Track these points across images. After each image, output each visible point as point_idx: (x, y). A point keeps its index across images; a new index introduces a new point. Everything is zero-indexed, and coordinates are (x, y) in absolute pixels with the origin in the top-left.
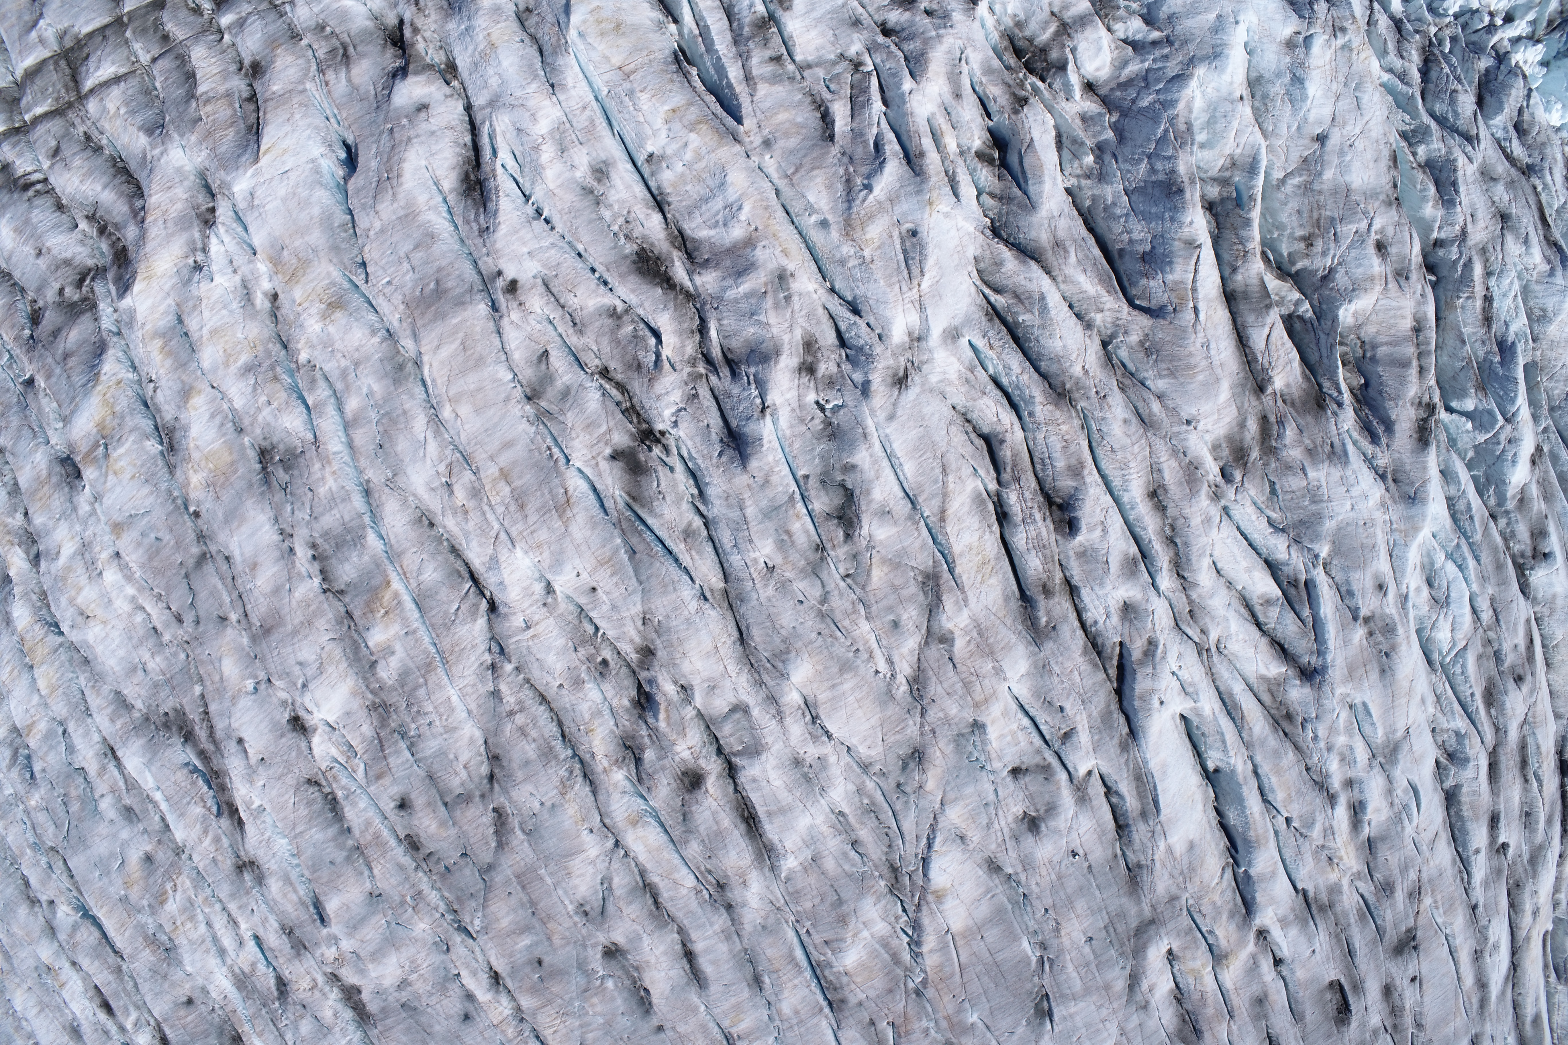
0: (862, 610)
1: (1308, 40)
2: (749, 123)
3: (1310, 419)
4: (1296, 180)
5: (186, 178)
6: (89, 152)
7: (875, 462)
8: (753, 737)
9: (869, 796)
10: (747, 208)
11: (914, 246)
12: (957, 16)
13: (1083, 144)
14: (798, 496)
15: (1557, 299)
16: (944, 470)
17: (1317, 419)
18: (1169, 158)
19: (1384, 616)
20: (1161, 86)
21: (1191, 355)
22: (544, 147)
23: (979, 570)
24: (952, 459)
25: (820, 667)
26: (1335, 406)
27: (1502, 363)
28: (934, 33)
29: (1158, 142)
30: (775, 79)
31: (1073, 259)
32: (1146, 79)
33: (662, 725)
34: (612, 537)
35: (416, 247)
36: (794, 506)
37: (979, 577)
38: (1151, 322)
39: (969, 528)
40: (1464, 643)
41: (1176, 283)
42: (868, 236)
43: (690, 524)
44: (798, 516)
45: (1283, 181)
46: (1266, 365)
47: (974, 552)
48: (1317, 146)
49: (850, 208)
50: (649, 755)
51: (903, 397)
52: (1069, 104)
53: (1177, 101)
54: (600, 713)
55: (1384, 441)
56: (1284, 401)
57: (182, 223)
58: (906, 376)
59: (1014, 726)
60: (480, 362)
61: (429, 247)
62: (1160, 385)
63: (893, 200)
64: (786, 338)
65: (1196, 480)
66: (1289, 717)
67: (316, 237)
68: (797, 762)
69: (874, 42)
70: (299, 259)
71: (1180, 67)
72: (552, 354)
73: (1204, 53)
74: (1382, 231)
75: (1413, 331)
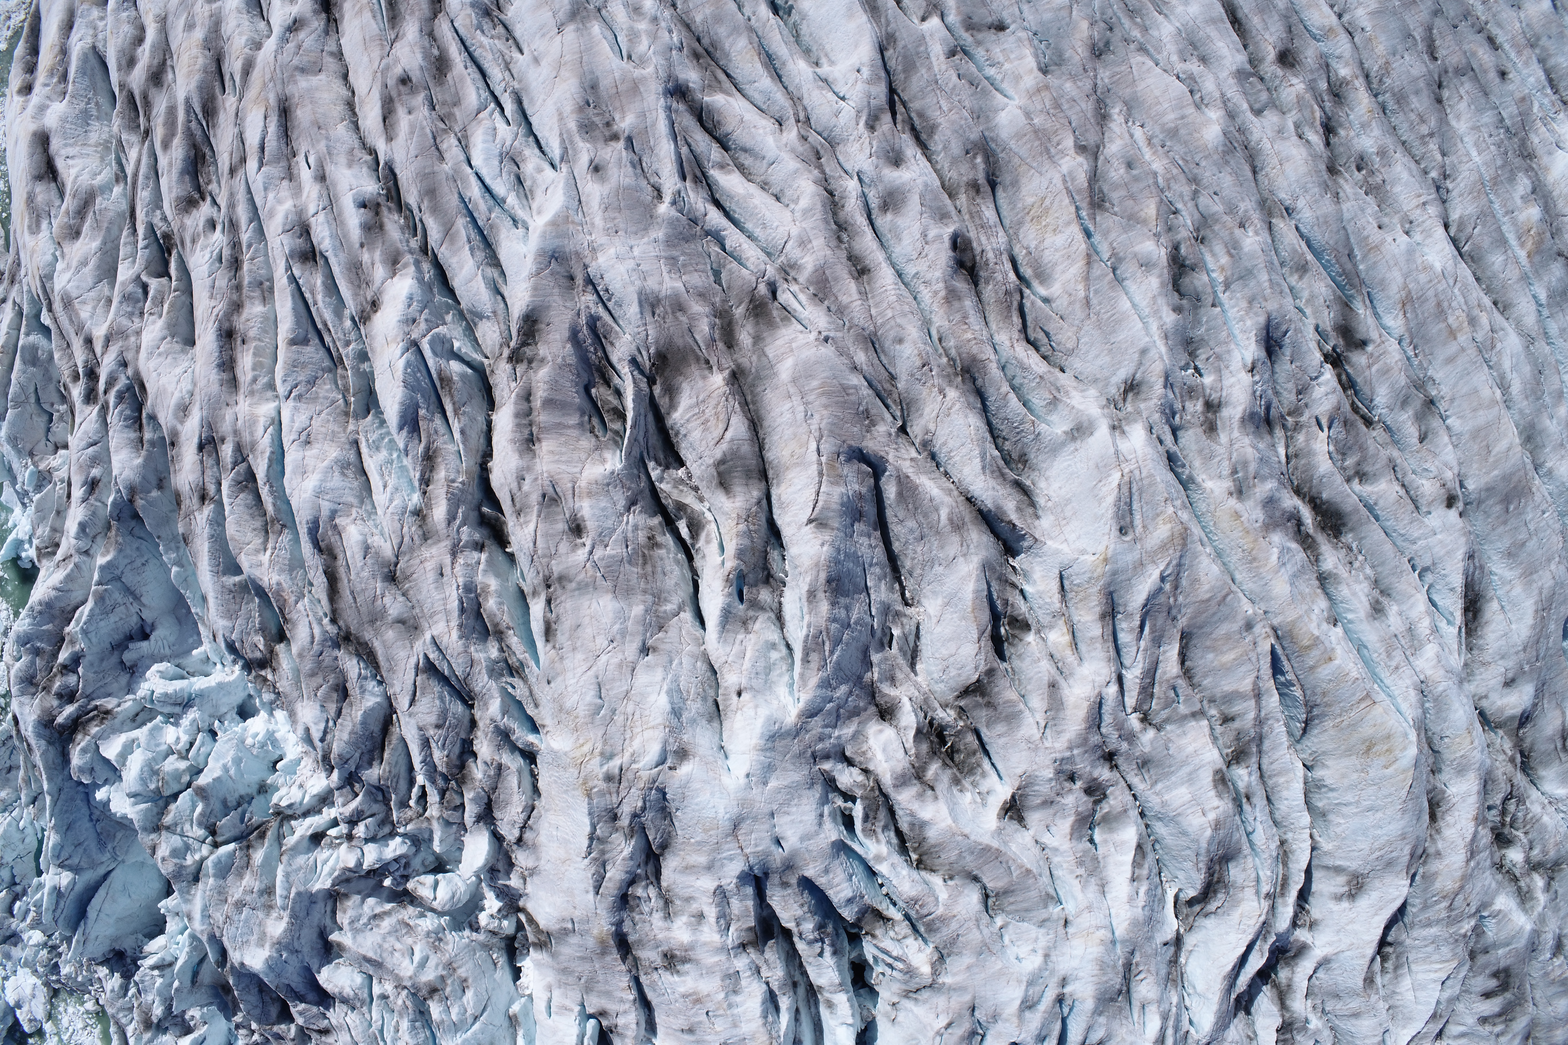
0: (1160, 180)
1: (661, 761)
2: (1266, 646)
3: (679, 342)
4: (669, 607)
7: (1156, 313)
8: (1242, 86)
9: (1136, 24)
10: (1274, 558)
11: (1123, 517)
12: (1047, 773)
14: (1220, 289)
15: (329, 485)
16: (1087, 302)
17: (670, 342)
18: (835, 620)
19: (593, 140)
20: (829, 706)
21: (826, 407)
22: (1428, 632)
23: (1047, 210)
24: (1079, 312)
25: (1196, 135)
26: (639, 359)
27: (417, 407)
28: (1075, 752)
29: (840, 641)
30: (1230, 698)
31: (944, 513)
32: (839, 717)
33: (1316, 107)
34: (1367, 271)
35: (1523, 544)
36: (1226, 279)
37: (1047, 202)
38: (864, 444)
39: (1056, 250)
40: (481, 116)
41: (837, 483)
42: (1169, 526)
43: (1301, 278)
44: (1222, 269)
45: (680, 609)
46: (730, 398)
47: (1051, 228)
48: (650, 642)
49: (1181, 557)
50: (1323, 85)
51: (1131, 371)
53: (819, 685)
54: (1363, 126)
55: (583, 320)
56: (707, 362)
58: (1126, 392)
59: (1007, 66)
60: (1476, 434)
61: (1513, 544)
62: (856, 380)
63: (1140, 565)
64: (1236, 434)
65: (818, 283)
66: (696, 56)
68: (1203, 60)
69: (1127, 745)
71: (809, 727)
72: (1415, 440)
73: (784, 742)
74: (575, 548)
75: (539, 440)
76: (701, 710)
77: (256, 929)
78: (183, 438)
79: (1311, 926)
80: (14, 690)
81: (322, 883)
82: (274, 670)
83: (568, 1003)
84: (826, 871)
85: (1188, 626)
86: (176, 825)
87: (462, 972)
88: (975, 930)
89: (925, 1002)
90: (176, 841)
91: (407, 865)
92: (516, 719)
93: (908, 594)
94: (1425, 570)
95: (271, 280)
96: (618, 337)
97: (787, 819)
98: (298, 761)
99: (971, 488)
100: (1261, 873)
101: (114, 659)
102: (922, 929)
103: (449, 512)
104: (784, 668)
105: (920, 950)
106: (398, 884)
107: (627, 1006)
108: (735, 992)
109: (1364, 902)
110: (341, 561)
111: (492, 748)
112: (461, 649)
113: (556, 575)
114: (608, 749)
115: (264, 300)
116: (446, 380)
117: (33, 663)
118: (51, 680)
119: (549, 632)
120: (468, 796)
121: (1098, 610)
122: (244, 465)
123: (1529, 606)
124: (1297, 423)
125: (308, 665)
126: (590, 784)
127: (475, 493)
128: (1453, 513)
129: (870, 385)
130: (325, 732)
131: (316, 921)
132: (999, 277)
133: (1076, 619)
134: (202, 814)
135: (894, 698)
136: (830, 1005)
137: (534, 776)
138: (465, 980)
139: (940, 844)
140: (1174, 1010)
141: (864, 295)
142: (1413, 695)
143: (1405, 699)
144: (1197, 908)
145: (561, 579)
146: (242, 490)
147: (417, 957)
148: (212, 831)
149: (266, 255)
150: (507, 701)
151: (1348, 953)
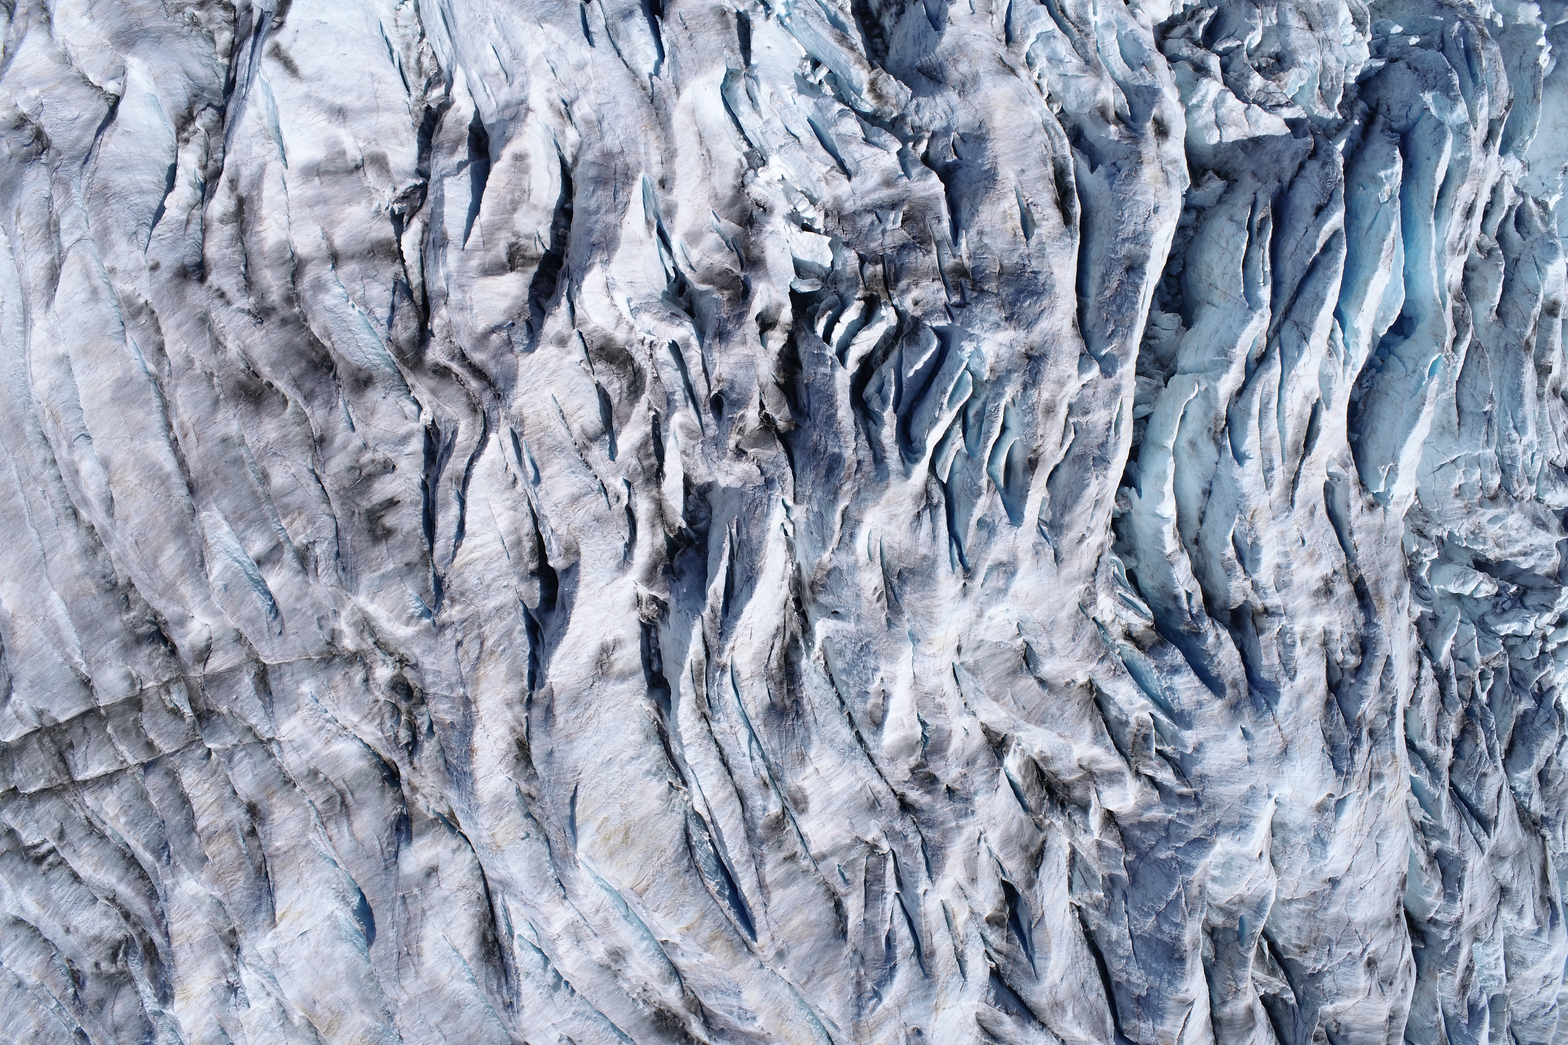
1: (1341, 803)
2: (763, 938)
5: (203, 903)
6: (94, 839)
12: (979, 800)
13: (1094, 877)
15: (1538, 953)
18: (1177, 925)
20: (1181, 845)
27: (1469, 1023)
28: (954, 824)
29: (1169, 904)
30: (789, 879)
31: (1070, 1014)
32: (1168, 831)
35: (445, 1019)
41: (1163, 1032)
49: (859, 1015)
52: (1088, 837)
53: (1194, 868)
57: (208, 946)
61: (457, 1017)
63: (900, 1006)
67: (345, 991)
69: (892, 828)
70: (332, 1012)
71: (1203, 831)
73: (1231, 820)
74: (1376, 951)
75: (1386, 1020)
76: (1292, 835)
79: (640, 602)
83: (1392, 507)
84: (1199, 704)
85: (841, 947)
87: (1459, 504)
92: (1427, 791)
94: (556, 987)
100: (733, 694)
103: (1456, 953)
105: (1101, 611)
108: (1280, 567)
109: (593, 647)
110: (1538, 896)
111: (1442, 758)
112: (1465, 854)
113: (1393, 927)
114: (1377, 804)
119: (1404, 882)
121: (937, 959)
123: (429, 959)
133: (951, 941)
135: (1105, 836)
137: (1407, 726)
138: (1456, 496)
142: (576, 888)
143: (585, 884)
147: (1500, 524)
150: (1433, 809)
151: (603, 584)
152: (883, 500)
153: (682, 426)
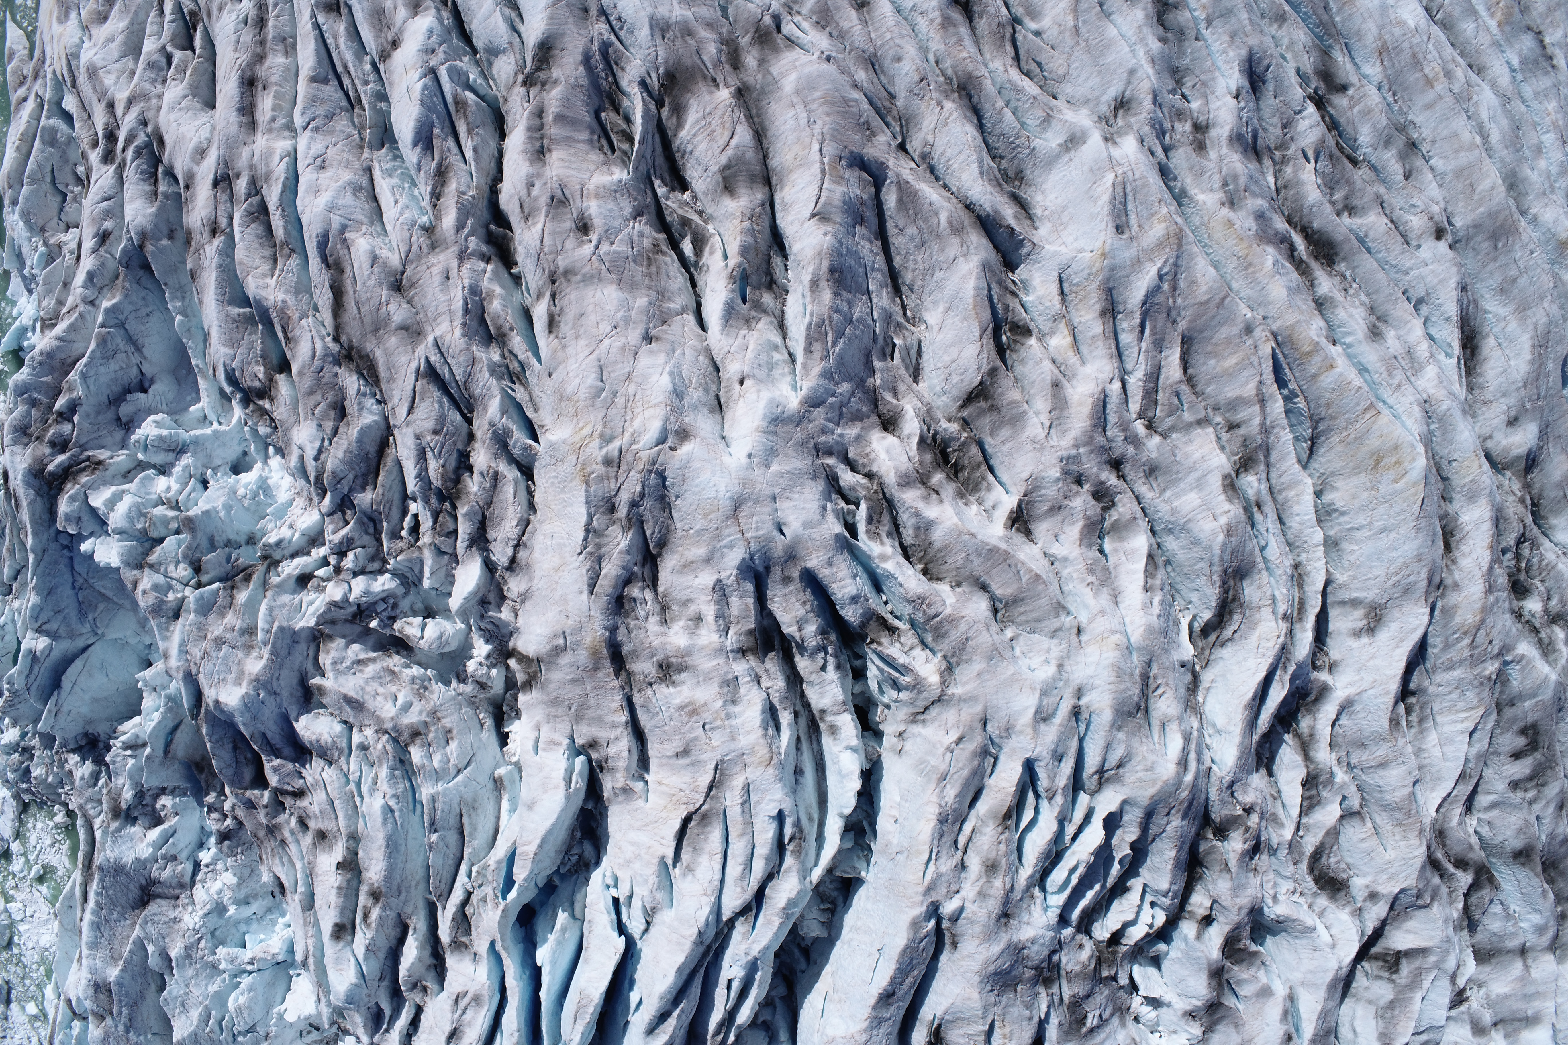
1: (661, 441)
2: (1266, 349)
3: (688, 62)
4: (672, 306)
7: (1143, 41)
10: (1269, 266)
11: (1119, 216)
13: (901, 359)
14: (1203, 26)
15: (341, 202)
16: (1077, 31)
17: (679, 62)
18: (837, 311)
20: (831, 400)
21: (828, 114)
22: (1427, 354)
24: (1069, 40)
26: (648, 81)
27: (432, 125)
28: (1082, 450)
29: (842, 335)
30: (1235, 404)
31: (943, 217)
32: (841, 414)
34: (1343, 22)
35: (1514, 281)
36: (1208, 16)
38: (865, 151)
41: (839, 184)
42: (1164, 225)
43: (1280, 27)
44: (1204, 7)
45: (683, 312)
46: (736, 110)
48: (653, 332)
49: (1177, 257)
51: (1121, 89)
53: (821, 375)
55: (596, 46)
56: (714, 80)
58: (1116, 109)
60: (1459, 173)
61: (1505, 280)
62: (856, 95)
63: (1137, 263)
64: (1225, 150)
65: (820, 12)
69: (1135, 448)
71: (812, 417)
72: (1400, 177)
73: (786, 428)
74: (581, 243)
75: (549, 150)
76: (703, 399)
77: (234, 668)
78: (198, 178)
79: (1330, 668)
80: (7, 440)
81: (307, 621)
82: (272, 400)
83: (557, 737)
84: (830, 563)
85: (1189, 329)
86: (160, 564)
87: (447, 722)
88: (985, 632)
89: (934, 720)
90: (159, 579)
91: (395, 606)
92: (514, 421)
93: (909, 313)
94: (1420, 301)
95: (295, 37)
96: (629, 61)
97: (789, 504)
98: (290, 503)
99: (970, 193)
100: (1277, 593)
101: (110, 415)
102: (929, 638)
103: (458, 220)
104: (787, 370)
105: (927, 661)
106: (385, 626)
107: (619, 730)
108: (734, 702)
109: (1384, 635)
110: (348, 274)
111: (489, 456)
112: (463, 346)
113: (561, 269)
114: (608, 431)
115: (286, 54)
116: (460, 103)
117: (28, 413)
118: (45, 430)
119: (552, 324)
120: (462, 510)
121: (1098, 307)
122: (257, 198)
123: (1525, 341)
124: (1284, 157)
125: (307, 383)
126: (589, 469)
127: (484, 213)
128: (1443, 246)
129: (871, 103)
130: (320, 451)
131: (297, 663)
132: (992, 10)
133: (1076, 321)
134: (188, 548)
135: (897, 407)
136: (834, 730)
137: (530, 493)
138: (450, 731)
139: (945, 547)
140: (1195, 733)
141: (864, 22)
142: (1417, 411)
143: (1410, 415)
144: (1213, 637)
145: (567, 273)
146: (253, 221)
147: (399, 702)
148: (197, 569)
149: (292, 15)
150: (507, 401)
151: (1371, 692)
152: (1159, 784)
153: (1282, 825)
